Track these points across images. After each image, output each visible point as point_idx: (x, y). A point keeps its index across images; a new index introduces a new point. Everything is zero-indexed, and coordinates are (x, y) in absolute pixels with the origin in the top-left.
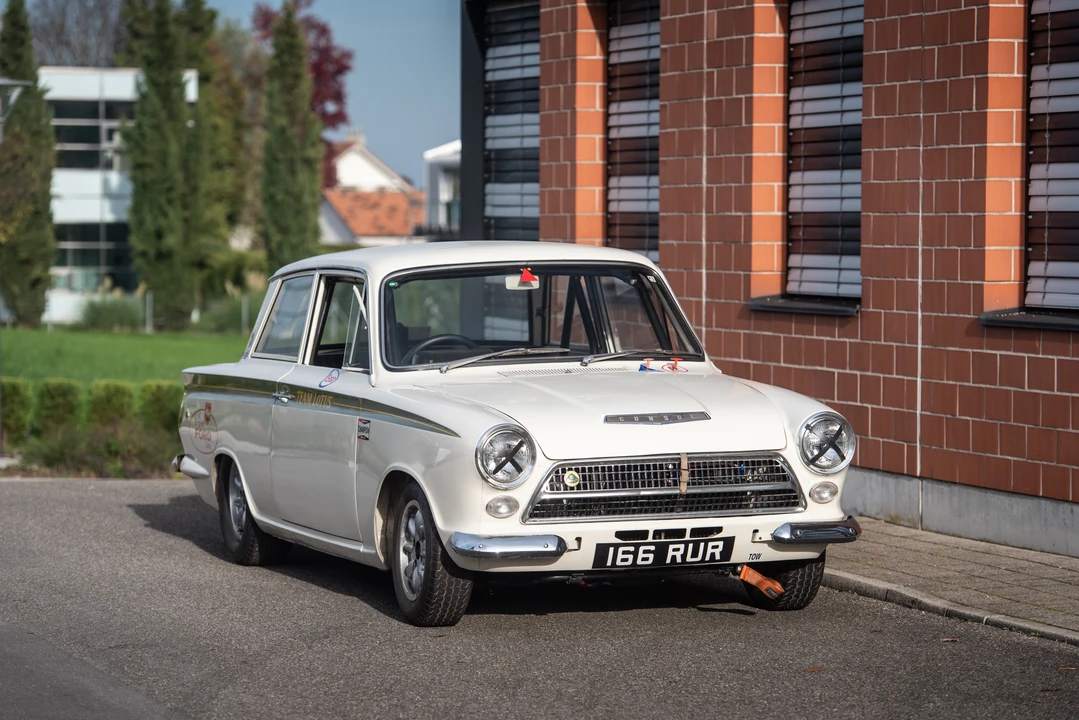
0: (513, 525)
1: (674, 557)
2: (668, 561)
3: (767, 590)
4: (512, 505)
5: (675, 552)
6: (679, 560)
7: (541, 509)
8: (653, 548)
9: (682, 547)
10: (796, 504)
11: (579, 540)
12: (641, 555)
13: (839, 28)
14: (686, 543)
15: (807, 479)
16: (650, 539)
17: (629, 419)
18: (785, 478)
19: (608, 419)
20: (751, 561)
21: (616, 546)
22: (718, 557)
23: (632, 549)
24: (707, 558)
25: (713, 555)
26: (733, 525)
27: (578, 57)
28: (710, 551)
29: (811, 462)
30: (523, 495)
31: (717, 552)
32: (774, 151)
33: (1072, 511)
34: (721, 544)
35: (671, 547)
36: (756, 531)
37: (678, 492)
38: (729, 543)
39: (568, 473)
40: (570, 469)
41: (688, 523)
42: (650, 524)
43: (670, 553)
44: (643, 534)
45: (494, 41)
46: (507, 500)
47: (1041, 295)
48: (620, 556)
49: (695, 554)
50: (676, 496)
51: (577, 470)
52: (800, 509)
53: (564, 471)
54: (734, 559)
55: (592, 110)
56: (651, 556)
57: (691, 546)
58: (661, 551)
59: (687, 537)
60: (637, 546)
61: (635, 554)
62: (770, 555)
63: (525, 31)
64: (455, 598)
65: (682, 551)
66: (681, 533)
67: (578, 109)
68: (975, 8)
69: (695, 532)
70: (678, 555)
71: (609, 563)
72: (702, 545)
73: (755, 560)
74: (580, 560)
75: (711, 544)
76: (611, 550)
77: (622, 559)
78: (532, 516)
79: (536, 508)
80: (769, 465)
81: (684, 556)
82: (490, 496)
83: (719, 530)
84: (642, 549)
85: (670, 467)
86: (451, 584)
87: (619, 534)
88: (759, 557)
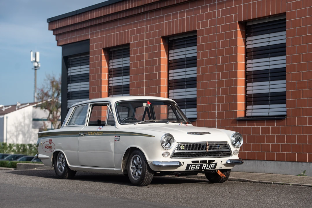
0: (168, 159)
1: (204, 168)
2: (202, 169)
3: (222, 176)
4: (168, 153)
5: (204, 166)
6: (205, 168)
7: (175, 155)
8: (199, 165)
9: (206, 165)
10: (230, 155)
11: (183, 163)
12: (197, 167)
13: (185, 55)
15: (233, 149)
16: (199, 163)
17: (193, 133)
18: (228, 148)
19: (189, 133)
21: (192, 165)
22: (213, 168)
23: (195, 165)
24: (211, 168)
25: (212, 167)
26: (217, 160)
27: (102, 67)
28: (212, 166)
29: (233, 145)
30: (171, 151)
31: (213, 166)
32: (165, 85)
33: (266, 162)
34: (214, 164)
35: (204, 165)
36: (222, 161)
37: (206, 151)
38: (216, 164)
39: (181, 146)
40: (182, 145)
41: (208, 159)
42: (200, 159)
43: (203, 167)
44: (197, 162)
45: (71, 66)
46: (167, 153)
47: (251, 113)
48: (192, 167)
49: (208, 167)
50: (205, 152)
51: (183, 145)
52: (231, 156)
53: (180, 146)
54: (216, 169)
55: (105, 79)
56: (199, 167)
57: (208, 165)
58: (201, 166)
59: (207, 163)
60: (196, 165)
61: (195, 167)
62: (224, 167)
63: (81, 63)
64: (150, 178)
65: (206, 166)
66: (206, 161)
67: (102, 79)
68: (233, 47)
69: (210, 161)
70: (205, 167)
71: (189, 169)
72: (210, 164)
73: (220, 169)
74: (183, 168)
75: (212, 164)
76: (190, 165)
77: (192, 168)
78: (173, 157)
79: (174, 155)
80: (224, 145)
81: (206, 167)
82: (164, 151)
83: (214, 161)
84: (197, 165)
85: (204, 145)
86: (149, 175)
87: (193, 162)
88: (221, 168)
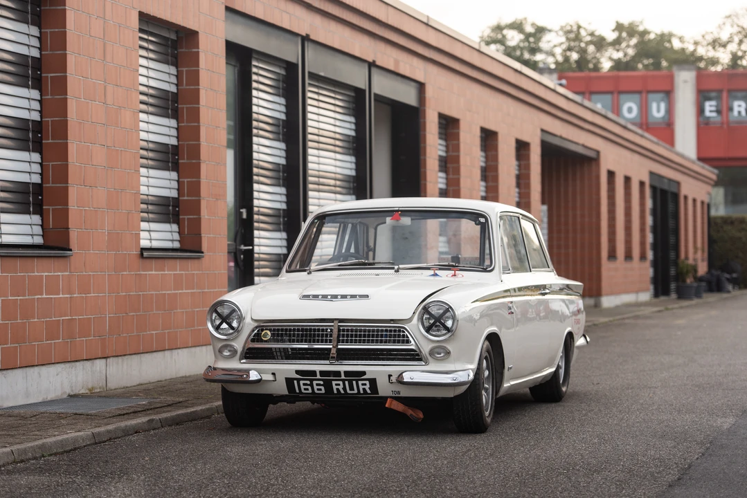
1: (338, 389)
2: (335, 392)
3: (412, 416)
5: (337, 386)
6: (342, 392)
7: (248, 354)
8: (322, 383)
9: (341, 383)
11: (274, 374)
12: (316, 387)
14: (343, 381)
15: (426, 344)
16: (319, 377)
17: (316, 297)
18: (407, 341)
19: (304, 297)
20: (394, 395)
21: (298, 380)
22: (369, 391)
23: (308, 382)
24: (362, 392)
25: (364, 389)
26: (373, 371)
28: (361, 387)
30: (239, 344)
31: (367, 388)
34: (367, 382)
35: (334, 383)
36: (390, 376)
38: (373, 382)
39: (265, 332)
40: (266, 329)
41: (342, 368)
42: (318, 367)
43: (335, 387)
44: (313, 373)
49: (352, 388)
51: (270, 330)
52: (424, 363)
53: (262, 330)
54: (381, 394)
56: (323, 388)
57: (347, 383)
58: (328, 385)
59: (343, 377)
60: (311, 381)
61: (311, 385)
62: (407, 392)
65: (342, 386)
66: (338, 374)
70: (341, 388)
71: (297, 391)
72: (354, 382)
73: (397, 395)
74: (278, 388)
75: (360, 383)
76: (295, 382)
77: (303, 387)
78: (245, 358)
79: (246, 353)
81: (344, 388)
82: (220, 344)
83: (364, 373)
84: (315, 382)
87: (297, 372)
88: (399, 393)
